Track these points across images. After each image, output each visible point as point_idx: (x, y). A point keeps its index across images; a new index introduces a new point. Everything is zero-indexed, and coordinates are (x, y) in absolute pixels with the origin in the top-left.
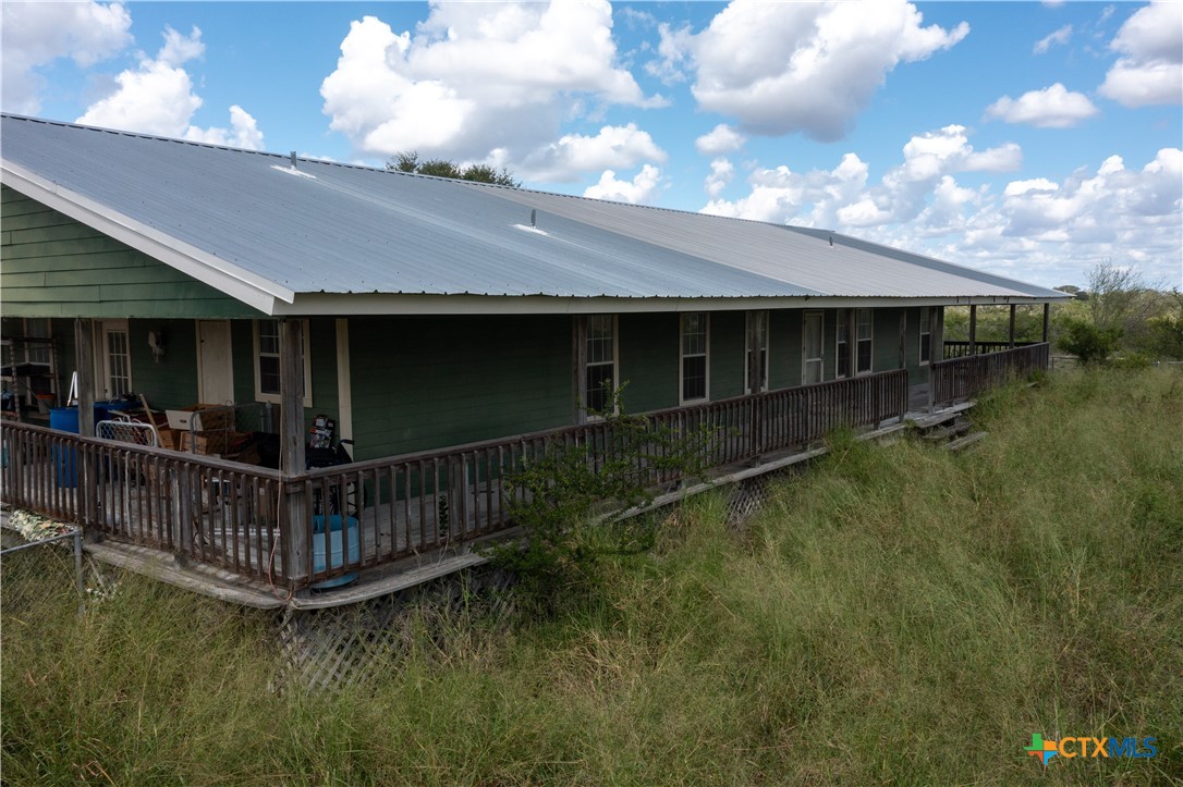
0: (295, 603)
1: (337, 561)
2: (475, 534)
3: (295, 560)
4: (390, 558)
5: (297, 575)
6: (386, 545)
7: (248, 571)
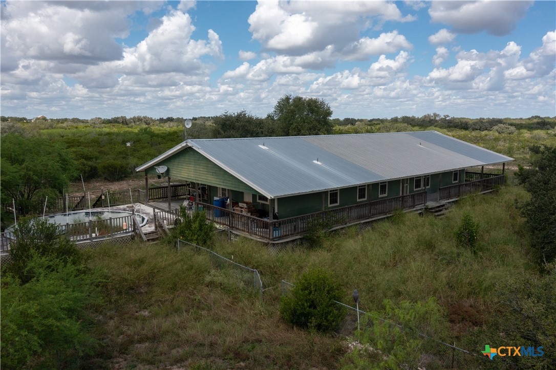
0: (271, 242)
1: (277, 236)
2: (301, 232)
3: (271, 235)
4: (285, 236)
5: (271, 238)
6: (285, 234)
7: (263, 236)
